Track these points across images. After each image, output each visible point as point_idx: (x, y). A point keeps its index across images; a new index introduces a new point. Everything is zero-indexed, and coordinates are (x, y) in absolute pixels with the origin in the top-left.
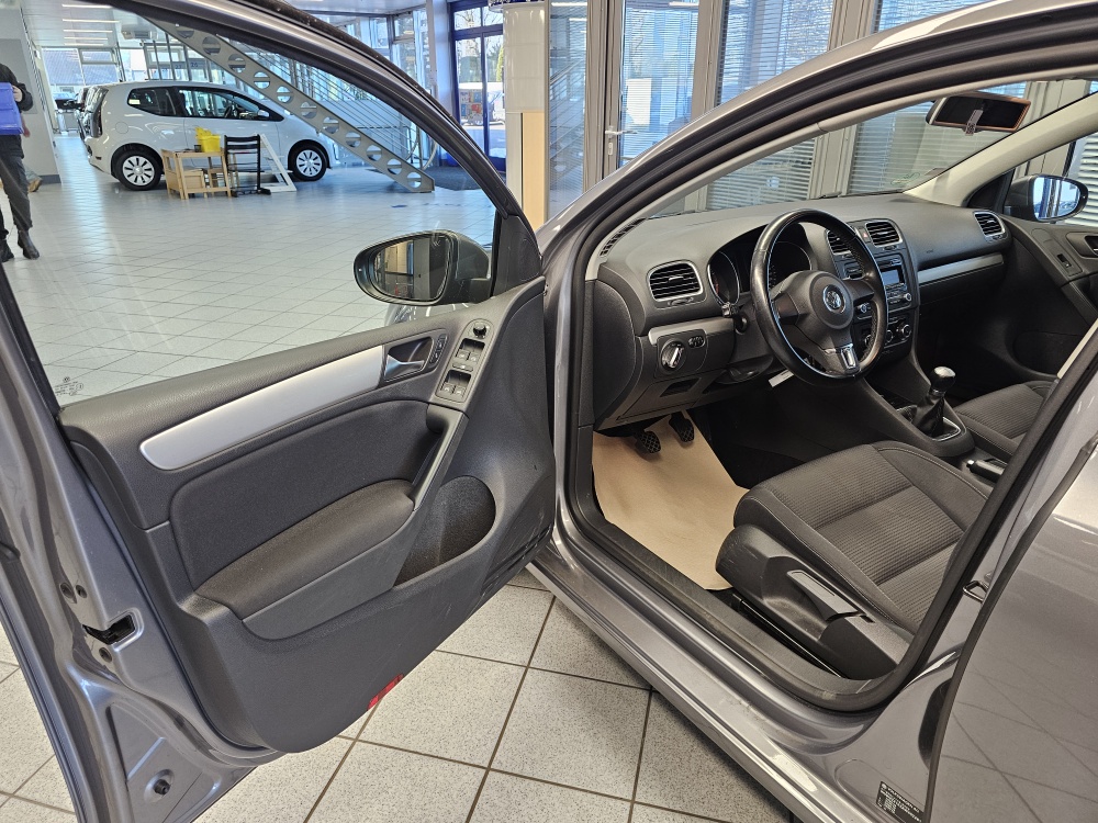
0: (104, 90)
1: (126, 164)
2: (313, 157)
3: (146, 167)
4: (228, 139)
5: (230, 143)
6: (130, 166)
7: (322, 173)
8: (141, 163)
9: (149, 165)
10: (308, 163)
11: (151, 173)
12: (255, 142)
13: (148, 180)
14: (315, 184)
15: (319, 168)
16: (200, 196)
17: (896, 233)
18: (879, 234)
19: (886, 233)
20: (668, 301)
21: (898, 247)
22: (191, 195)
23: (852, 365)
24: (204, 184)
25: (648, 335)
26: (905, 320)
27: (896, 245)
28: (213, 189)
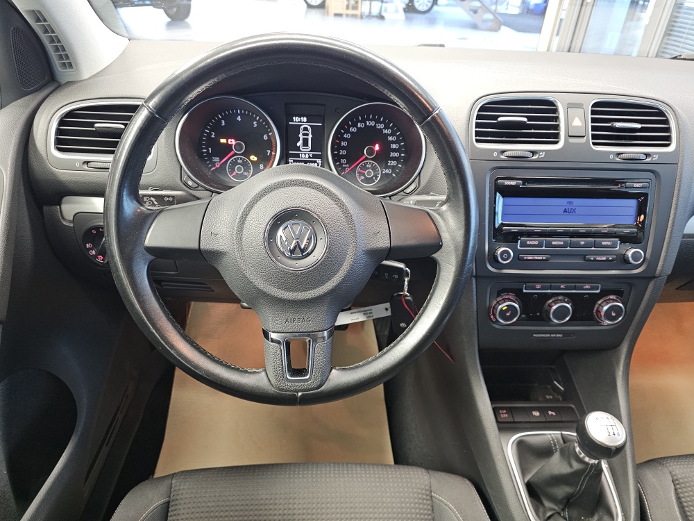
7: (431, 8)
13: (318, 2)
14: (423, 16)
15: (430, 5)
16: (341, 16)
17: (668, 130)
18: (618, 125)
19: (639, 126)
20: (77, 160)
21: (656, 158)
22: (336, 15)
23: (307, 375)
24: (345, 7)
25: (60, 205)
26: (619, 293)
27: (656, 153)
28: (350, 12)
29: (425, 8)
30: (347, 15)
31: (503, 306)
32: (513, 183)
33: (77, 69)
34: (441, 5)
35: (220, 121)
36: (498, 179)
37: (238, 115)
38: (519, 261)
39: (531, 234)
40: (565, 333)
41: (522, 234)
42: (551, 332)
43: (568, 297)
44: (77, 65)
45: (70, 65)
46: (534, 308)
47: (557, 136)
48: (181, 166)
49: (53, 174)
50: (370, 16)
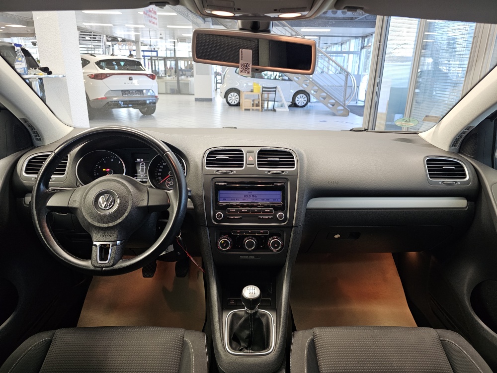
2: (304, 97)
4: (263, 88)
5: (264, 89)
6: (231, 96)
7: (306, 104)
9: (237, 96)
10: (300, 100)
11: (237, 100)
12: (275, 89)
13: (236, 102)
14: (302, 108)
15: (305, 102)
16: (249, 110)
17: (294, 161)
18: (269, 159)
19: (278, 159)
20: (33, 177)
21: (287, 173)
22: (245, 110)
23: (106, 261)
24: (251, 105)
25: (24, 197)
26: (278, 235)
27: (286, 171)
28: (255, 108)
29: (303, 104)
30: (253, 110)
31: (222, 241)
32: (223, 184)
33: (43, 141)
34: (312, 103)
35: (103, 161)
36: (216, 182)
37: (112, 158)
38: (226, 219)
39: (232, 206)
40: (256, 256)
41: (227, 206)
42: (248, 255)
43: (254, 237)
44: (43, 139)
45: (40, 139)
46: (238, 243)
47: (243, 164)
48: (77, 179)
49: (22, 183)
50: (268, 110)
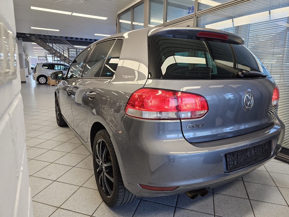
0: (38, 64)
1: (40, 79)
3: (44, 79)
6: (41, 79)
8: (43, 79)
9: (45, 79)
11: (45, 81)
13: (44, 82)
22: (52, 85)
24: (55, 83)
